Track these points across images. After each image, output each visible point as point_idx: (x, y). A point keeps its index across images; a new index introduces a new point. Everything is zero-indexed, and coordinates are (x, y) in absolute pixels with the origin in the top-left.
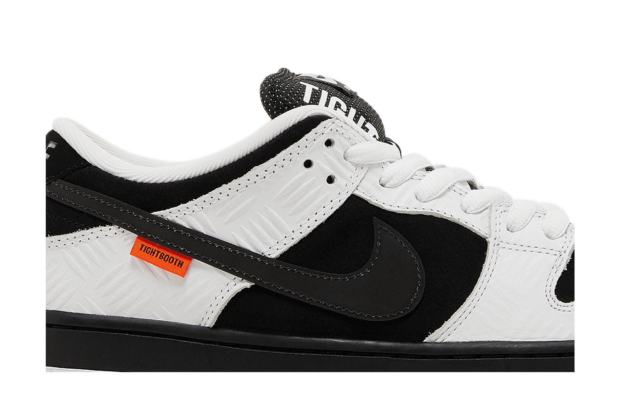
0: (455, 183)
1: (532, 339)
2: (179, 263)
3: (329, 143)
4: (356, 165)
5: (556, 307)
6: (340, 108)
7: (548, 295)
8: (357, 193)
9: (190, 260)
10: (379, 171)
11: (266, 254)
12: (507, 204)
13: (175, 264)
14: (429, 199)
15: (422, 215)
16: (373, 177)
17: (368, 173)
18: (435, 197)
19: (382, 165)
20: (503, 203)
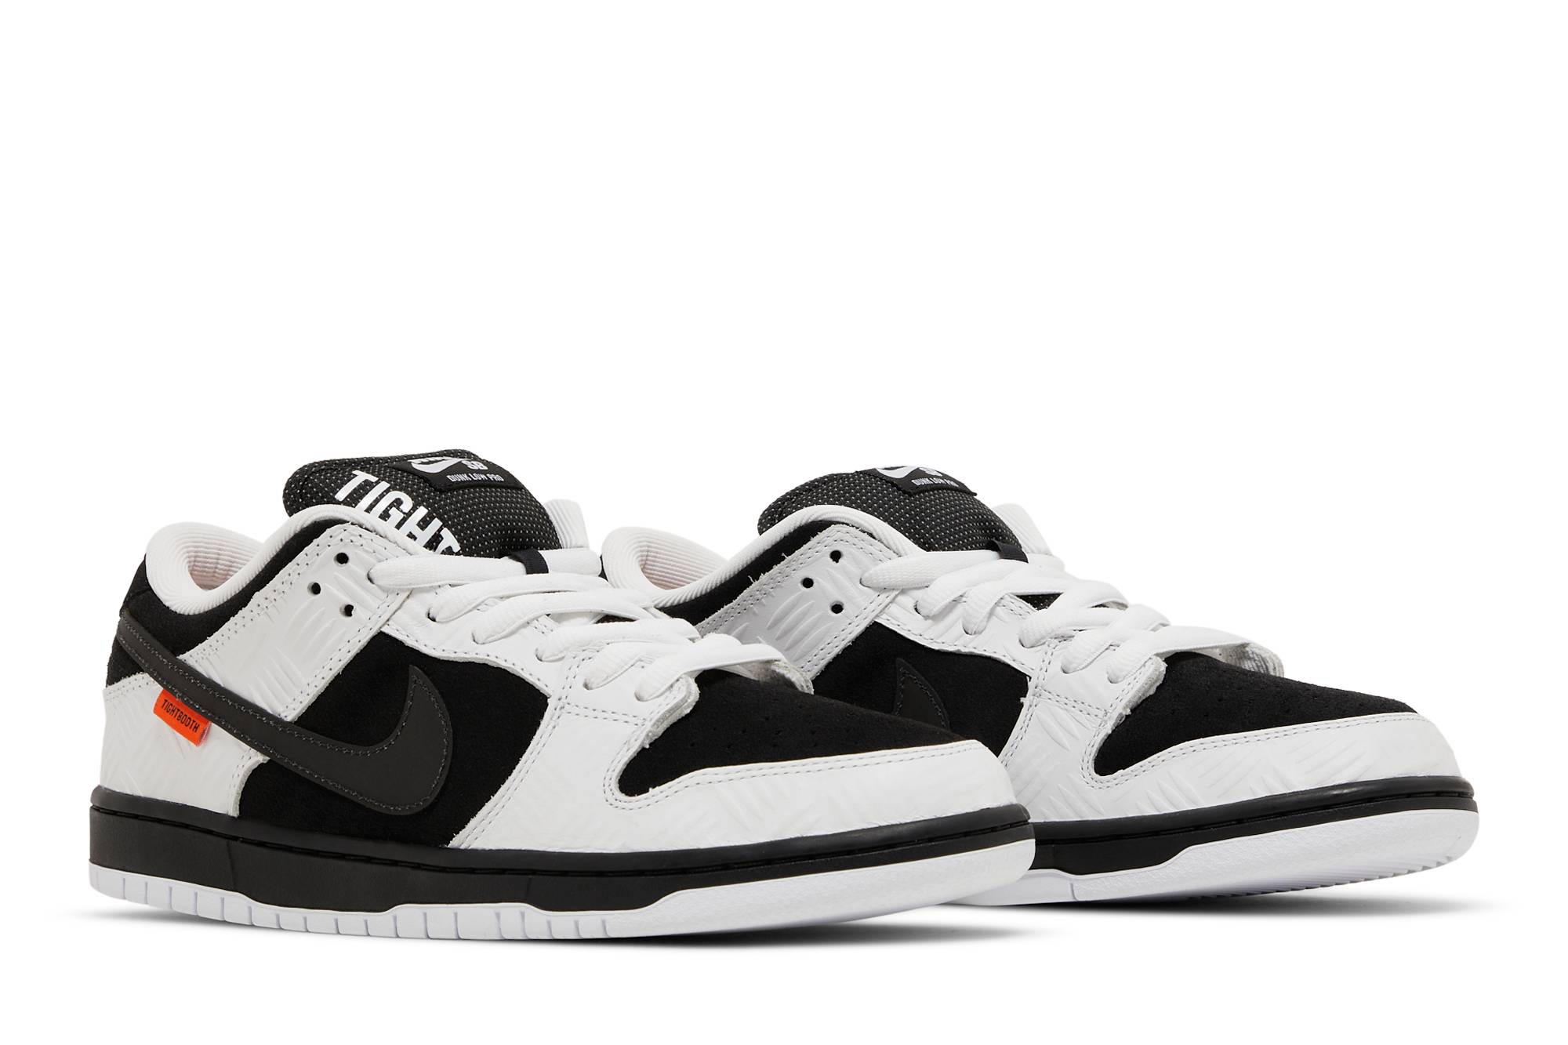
0: (540, 617)
1: (572, 848)
2: (195, 727)
3: (342, 559)
4: (387, 591)
5: (613, 802)
6: (398, 509)
7: (607, 785)
8: (386, 630)
9: (207, 723)
10: (428, 597)
11: (283, 716)
12: (595, 648)
13: (191, 728)
14: (490, 639)
15: (473, 662)
16: (417, 607)
17: (409, 600)
18: (499, 636)
19: (434, 589)
20: (589, 647)
